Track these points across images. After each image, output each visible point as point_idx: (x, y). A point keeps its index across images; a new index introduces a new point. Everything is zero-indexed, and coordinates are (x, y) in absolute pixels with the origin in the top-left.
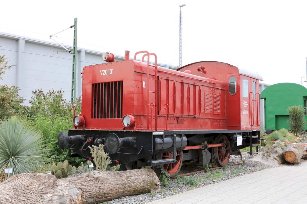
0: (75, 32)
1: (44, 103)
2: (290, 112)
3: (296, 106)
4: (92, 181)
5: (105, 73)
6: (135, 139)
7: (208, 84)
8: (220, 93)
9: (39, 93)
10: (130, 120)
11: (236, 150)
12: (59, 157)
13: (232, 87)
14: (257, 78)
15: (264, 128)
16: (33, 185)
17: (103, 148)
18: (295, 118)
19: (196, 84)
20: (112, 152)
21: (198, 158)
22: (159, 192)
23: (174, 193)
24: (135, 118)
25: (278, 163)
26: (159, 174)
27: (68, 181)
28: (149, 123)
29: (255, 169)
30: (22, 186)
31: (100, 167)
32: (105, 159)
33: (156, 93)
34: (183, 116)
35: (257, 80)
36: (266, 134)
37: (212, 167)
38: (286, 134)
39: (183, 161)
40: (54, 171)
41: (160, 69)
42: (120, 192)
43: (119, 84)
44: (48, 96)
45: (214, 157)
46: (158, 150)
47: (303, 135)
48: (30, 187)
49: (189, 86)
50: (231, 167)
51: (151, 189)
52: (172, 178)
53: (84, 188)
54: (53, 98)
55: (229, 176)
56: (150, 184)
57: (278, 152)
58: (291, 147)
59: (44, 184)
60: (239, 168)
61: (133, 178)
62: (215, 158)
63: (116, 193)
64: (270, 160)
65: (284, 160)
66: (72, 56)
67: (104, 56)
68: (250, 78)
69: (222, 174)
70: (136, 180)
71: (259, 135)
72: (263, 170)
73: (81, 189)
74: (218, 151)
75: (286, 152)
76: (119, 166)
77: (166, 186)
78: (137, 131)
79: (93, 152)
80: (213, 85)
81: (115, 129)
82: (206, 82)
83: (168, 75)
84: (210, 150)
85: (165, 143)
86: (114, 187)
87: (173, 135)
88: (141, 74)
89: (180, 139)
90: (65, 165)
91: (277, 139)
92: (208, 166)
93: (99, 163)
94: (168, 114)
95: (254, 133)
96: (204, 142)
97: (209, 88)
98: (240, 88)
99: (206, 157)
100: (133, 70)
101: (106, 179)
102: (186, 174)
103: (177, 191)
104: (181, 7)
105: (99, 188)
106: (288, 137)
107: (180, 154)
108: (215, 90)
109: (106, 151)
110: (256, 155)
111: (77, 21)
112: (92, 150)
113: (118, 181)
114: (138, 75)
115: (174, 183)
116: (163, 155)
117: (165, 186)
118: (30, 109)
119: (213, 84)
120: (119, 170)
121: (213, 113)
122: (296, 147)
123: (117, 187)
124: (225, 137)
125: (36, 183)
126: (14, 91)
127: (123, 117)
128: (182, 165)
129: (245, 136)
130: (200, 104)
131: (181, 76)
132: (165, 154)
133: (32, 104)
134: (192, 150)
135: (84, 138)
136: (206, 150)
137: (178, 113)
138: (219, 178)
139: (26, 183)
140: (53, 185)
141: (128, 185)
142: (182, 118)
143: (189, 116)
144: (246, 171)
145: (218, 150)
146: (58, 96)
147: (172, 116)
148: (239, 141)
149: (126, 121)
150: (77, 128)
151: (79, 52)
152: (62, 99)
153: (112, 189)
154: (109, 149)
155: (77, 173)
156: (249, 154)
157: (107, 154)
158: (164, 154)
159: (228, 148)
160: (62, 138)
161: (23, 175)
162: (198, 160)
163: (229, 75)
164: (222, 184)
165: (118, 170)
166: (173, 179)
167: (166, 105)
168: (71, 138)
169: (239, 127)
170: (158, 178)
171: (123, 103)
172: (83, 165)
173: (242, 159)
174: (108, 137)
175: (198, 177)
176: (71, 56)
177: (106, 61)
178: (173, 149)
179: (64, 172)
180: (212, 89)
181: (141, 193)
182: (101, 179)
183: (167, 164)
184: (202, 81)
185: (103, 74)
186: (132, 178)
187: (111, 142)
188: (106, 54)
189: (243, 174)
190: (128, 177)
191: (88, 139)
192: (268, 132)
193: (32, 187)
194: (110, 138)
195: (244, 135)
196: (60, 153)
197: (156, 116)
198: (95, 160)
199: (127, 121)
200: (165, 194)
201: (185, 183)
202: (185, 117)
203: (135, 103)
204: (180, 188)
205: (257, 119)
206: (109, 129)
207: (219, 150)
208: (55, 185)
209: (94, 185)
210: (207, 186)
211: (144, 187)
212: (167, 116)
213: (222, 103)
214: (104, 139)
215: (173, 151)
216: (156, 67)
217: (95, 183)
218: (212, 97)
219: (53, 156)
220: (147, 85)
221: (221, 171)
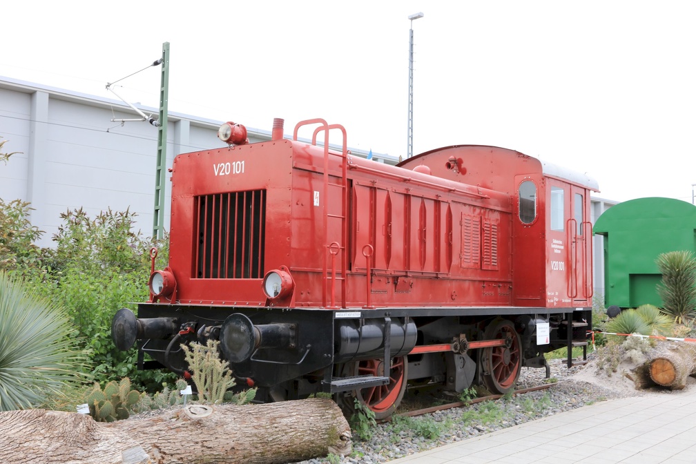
0: (164, 75)
1: (90, 241)
2: (664, 267)
3: (677, 253)
4: (187, 427)
5: (224, 172)
6: (291, 328)
7: (470, 199)
8: (497, 220)
9: (77, 217)
10: (280, 283)
11: (535, 355)
12: (114, 369)
13: (527, 207)
14: (585, 185)
15: (603, 304)
16: (35, 440)
17: (215, 348)
18: (676, 281)
19: (440, 199)
20: (235, 358)
21: (445, 374)
22: (348, 455)
23: (383, 458)
24: (295, 278)
25: (635, 386)
26: (350, 411)
27: (127, 428)
28: (326, 288)
29: (580, 400)
30: (7, 442)
31: (207, 394)
32: (221, 374)
33: (343, 219)
34: (409, 274)
35: (585, 189)
36: (608, 318)
37: (479, 395)
38: (653, 318)
39: (409, 381)
40: (96, 403)
41: (355, 161)
42: (255, 455)
43: (257, 197)
44: (97, 225)
45: (484, 371)
46: (347, 355)
47: (693, 321)
48: (26, 445)
49: (423, 204)
50: (523, 395)
51: (330, 449)
52: (380, 421)
53: (167, 445)
54: (110, 228)
55: (517, 418)
56: (326, 436)
57: (634, 359)
58: (666, 349)
59: (62, 436)
60: (543, 397)
61: (285, 421)
62: (485, 374)
63: (245, 457)
64: (617, 380)
65: (649, 380)
66: (157, 130)
67: (222, 131)
68: (569, 185)
69: (500, 413)
70: (293, 427)
71: (589, 321)
72: (597, 404)
73: (157, 447)
74: (493, 356)
75: (654, 361)
76: (253, 392)
77: (366, 441)
78: (297, 308)
79: (192, 357)
80: (482, 202)
81: (245, 304)
82: (465, 195)
83: (374, 177)
84: (474, 354)
85: (365, 338)
86: (239, 442)
87: (384, 318)
88: (310, 174)
89: (400, 328)
90: (123, 390)
91: (633, 330)
92: (469, 393)
93: (205, 384)
94: (372, 270)
95: (577, 316)
96: (458, 336)
97: (472, 208)
98: (544, 208)
99: (464, 370)
100: (290, 164)
101: (221, 424)
102: (416, 412)
103: (391, 454)
104: (412, 19)
105: (203, 446)
106: (659, 325)
107: (401, 364)
108: (485, 212)
109: (222, 357)
110: (583, 366)
111: (168, 50)
112: (188, 353)
113: (250, 428)
114: (301, 176)
115: (385, 433)
116: (360, 366)
117: (363, 440)
118: (56, 255)
119: (482, 198)
120: (254, 402)
121: (480, 267)
122: (677, 349)
123: (246, 442)
124: (509, 325)
125: (41, 434)
126: (18, 212)
127: (264, 276)
128: (406, 390)
129: (556, 321)
130: (449, 246)
131: (405, 180)
132: (365, 365)
133: (61, 242)
134: (431, 355)
135: (174, 325)
136: (464, 354)
137: (396, 267)
138: (493, 421)
139: (17, 435)
140: (85, 439)
141: (274, 437)
142: (406, 279)
143: (424, 275)
144: (558, 405)
145: (491, 354)
146: (122, 225)
147: (384, 273)
148: (543, 332)
149: (273, 286)
150: (159, 300)
151: (175, 122)
152: (131, 231)
153: (233, 448)
154: (230, 351)
155: (152, 407)
156: (566, 365)
157: (226, 364)
158: (363, 364)
159: (517, 351)
160: (120, 325)
161: (10, 416)
162: (446, 378)
163: (519, 178)
164: (500, 435)
165: (251, 402)
166: (383, 423)
167: (367, 248)
168: (143, 325)
169: (542, 301)
170: (345, 420)
171: (266, 243)
172: (166, 390)
173: (549, 377)
174: (227, 322)
175: (444, 418)
176: (155, 132)
177: (228, 141)
178: (384, 352)
179: (120, 405)
180: (478, 211)
181: (305, 456)
182: (208, 424)
183: (371, 388)
184: (454, 191)
185: (221, 174)
186: (283, 420)
187: (235, 335)
188: (227, 126)
189: (550, 413)
190: (275, 419)
191: (183, 327)
192: (612, 313)
193: (32, 444)
194: (233, 324)
195: (553, 319)
196: (118, 359)
197: (343, 274)
198: (195, 378)
199: (275, 285)
200: (363, 459)
201: (411, 434)
202: (413, 277)
203: (294, 244)
204: (398, 446)
205: (585, 283)
206: (233, 304)
207: (494, 354)
208: (90, 439)
209: (190, 438)
210: (464, 441)
211: (312, 443)
212: (370, 274)
213: (502, 244)
214: (220, 326)
215: (384, 357)
216: (344, 158)
217: (194, 433)
218: (479, 230)
219: (101, 368)
220: (323, 199)
221: (499, 404)
